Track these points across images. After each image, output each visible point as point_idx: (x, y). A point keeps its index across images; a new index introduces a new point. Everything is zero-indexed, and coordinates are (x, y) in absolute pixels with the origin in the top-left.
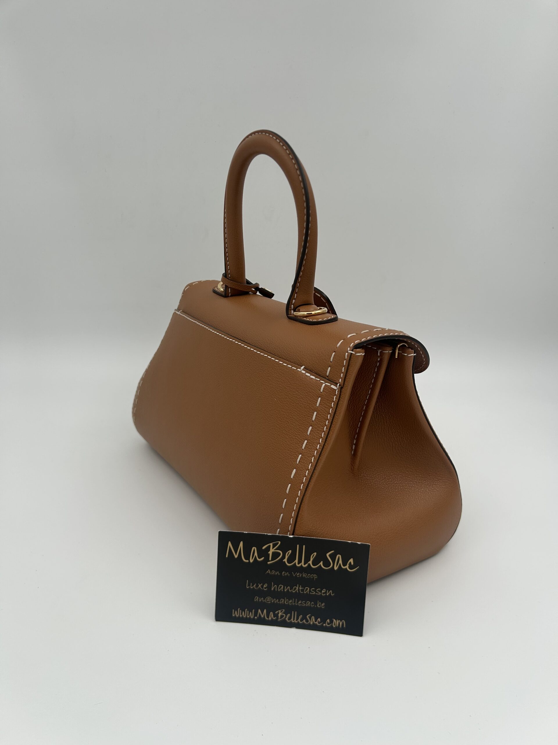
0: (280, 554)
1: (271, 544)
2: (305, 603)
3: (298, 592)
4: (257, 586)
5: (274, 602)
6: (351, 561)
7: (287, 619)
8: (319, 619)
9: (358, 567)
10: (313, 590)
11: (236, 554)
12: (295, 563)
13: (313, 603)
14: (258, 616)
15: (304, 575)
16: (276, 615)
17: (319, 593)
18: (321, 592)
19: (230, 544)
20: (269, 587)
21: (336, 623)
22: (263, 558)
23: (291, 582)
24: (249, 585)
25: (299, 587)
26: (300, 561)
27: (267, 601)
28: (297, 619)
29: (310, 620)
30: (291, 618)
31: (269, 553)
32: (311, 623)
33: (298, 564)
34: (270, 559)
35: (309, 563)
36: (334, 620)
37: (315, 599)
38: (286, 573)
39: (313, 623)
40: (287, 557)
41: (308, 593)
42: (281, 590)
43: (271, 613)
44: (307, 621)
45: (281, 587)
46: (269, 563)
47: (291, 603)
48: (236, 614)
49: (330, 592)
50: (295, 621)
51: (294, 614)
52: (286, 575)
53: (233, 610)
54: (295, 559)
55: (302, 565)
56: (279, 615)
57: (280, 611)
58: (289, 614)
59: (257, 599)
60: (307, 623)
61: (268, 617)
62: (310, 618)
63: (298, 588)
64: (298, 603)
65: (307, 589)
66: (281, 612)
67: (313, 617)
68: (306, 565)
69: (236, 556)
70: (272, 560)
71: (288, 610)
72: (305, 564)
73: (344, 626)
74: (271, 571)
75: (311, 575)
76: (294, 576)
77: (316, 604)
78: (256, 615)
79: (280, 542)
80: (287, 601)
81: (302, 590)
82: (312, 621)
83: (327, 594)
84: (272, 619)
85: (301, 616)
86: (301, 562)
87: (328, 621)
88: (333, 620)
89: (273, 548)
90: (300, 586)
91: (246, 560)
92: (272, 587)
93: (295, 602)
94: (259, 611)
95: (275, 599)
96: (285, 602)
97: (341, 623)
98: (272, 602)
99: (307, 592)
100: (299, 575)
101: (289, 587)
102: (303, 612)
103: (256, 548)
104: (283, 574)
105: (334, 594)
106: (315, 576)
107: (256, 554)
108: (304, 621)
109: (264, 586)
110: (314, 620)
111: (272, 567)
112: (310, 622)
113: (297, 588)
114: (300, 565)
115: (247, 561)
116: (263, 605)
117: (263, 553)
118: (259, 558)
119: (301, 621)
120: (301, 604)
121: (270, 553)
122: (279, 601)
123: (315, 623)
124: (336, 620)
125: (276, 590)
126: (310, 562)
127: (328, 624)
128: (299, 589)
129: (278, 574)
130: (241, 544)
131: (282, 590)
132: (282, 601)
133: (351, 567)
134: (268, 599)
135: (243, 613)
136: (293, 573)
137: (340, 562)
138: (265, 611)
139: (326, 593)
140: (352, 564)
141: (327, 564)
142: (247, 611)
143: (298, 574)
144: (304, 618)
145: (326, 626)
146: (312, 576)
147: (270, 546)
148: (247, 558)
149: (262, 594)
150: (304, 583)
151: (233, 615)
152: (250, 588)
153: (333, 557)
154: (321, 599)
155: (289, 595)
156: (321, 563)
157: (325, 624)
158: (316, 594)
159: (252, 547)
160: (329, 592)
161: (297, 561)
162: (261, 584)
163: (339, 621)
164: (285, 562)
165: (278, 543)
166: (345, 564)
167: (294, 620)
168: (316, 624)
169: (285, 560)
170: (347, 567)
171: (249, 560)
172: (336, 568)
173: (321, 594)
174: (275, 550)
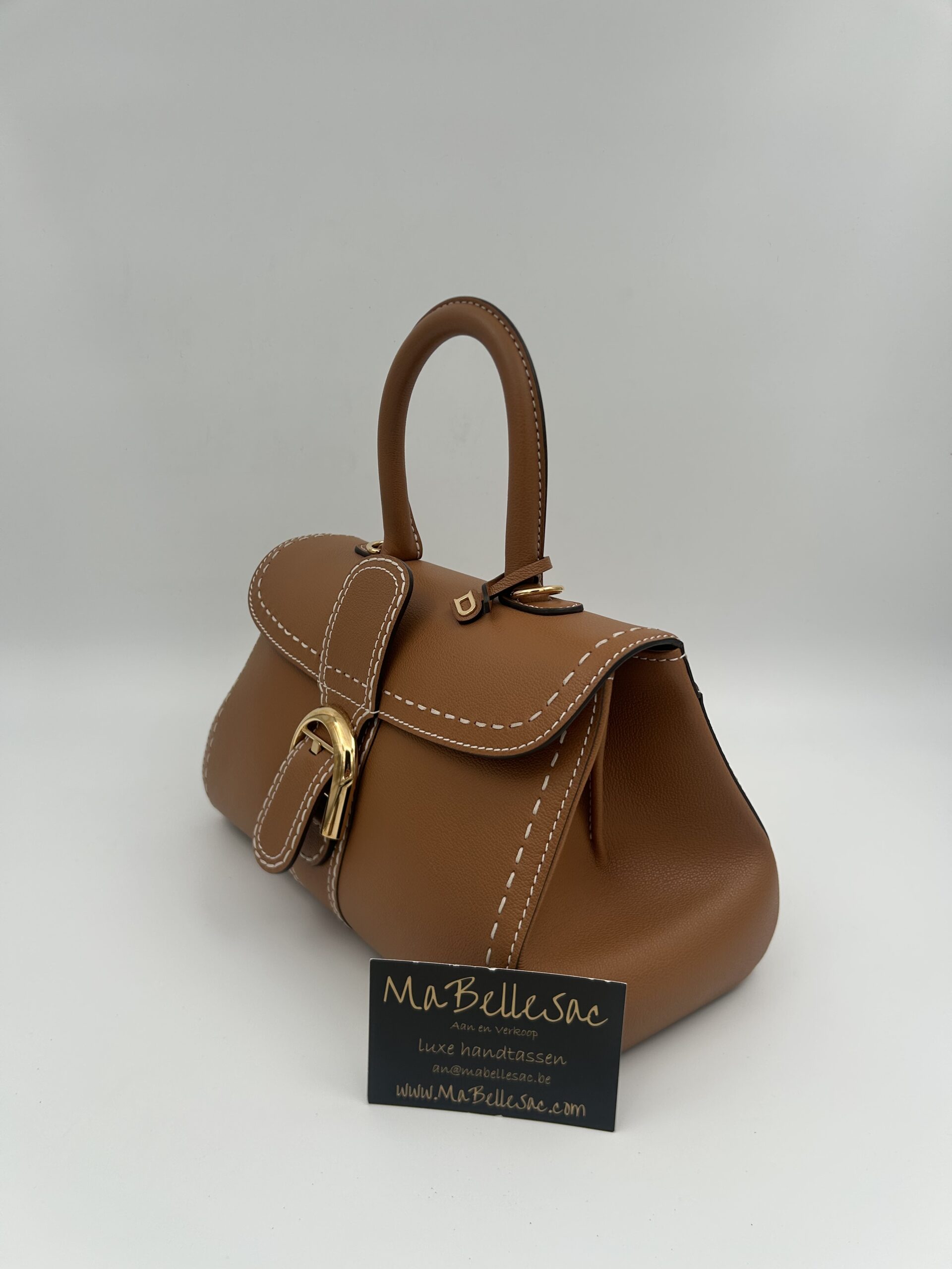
0: (474, 997)
1: (459, 982)
2: (518, 1076)
3: (505, 1058)
4: (437, 1048)
5: (466, 1074)
6: (595, 1009)
7: (487, 1101)
8: (541, 1103)
9: (607, 1019)
10: (530, 1055)
11: (400, 997)
12: (500, 1012)
13: (531, 1076)
14: (439, 1096)
15: (516, 1032)
16: (469, 1095)
17: (541, 1060)
18: (544, 1059)
19: (389, 980)
20: (457, 1050)
21: (570, 1108)
22: (445, 1004)
23: (493, 1042)
24: (423, 1046)
25: (508, 1050)
26: (508, 1010)
27: (454, 1073)
28: (505, 1102)
29: (527, 1103)
30: (495, 1101)
31: (455, 995)
32: (529, 1108)
33: (506, 1013)
34: (458, 1006)
35: (523, 1012)
36: (567, 1104)
37: (534, 1070)
38: (484, 1028)
39: (532, 1108)
40: (486, 1003)
41: (523, 1060)
42: (477, 1054)
43: (462, 1091)
44: (521, 1105)
45: (477, 1050)
46: (456, 1011)
47: (493, 1076)
48: (402, 1092)
49: (560, 1059)
50: (502, 1105)
51: (500, 1093)
52: (485, 1031)
53: (398, 1086)
54: (501, 1006)
55: (511, 1015)
56: (475, 1095)
57: (475, 1088)
58: (491, 1094)
59: (436, 1069)
60: (521, 1108)
61: (456, 1098)
62: (526, 1099)
63: (505, 1053)
64: (505, 1075)
65: (521, 1054)
66: (477, 1090)
67: (531, 1099)
68: (519, 1015)
69: (401, 1001)
70: (460, 1007)
71: (490, 1086)
72: (516, 1014)
73: (584, 1115)
74: (460, 1025)
75: (527, 1031)
76: (499, 1032)
77: (536, 1078)
78: (435, 1093)
79: (473, 979)
80: (487, 1072)
81: (513, 1056)
82: (530, 1104)
83: (555, 1063)
84: (462, 1101)
85: (512, 1096)
86: (511, 1010)
87: (557, 1105)
88: (565, 1104)
89: (462, 987)
90: (510, 1049)
91: (417, 1006)
92: (462, 1049)
93: (500, 1075)
94: (441, 1087)
95: (467, 1070)
96: (485, 1074)
97: (578, 1110)
98: (463, 1073)
99: (521, 1059)
100: (508, 1031)
101: (490, 1050)
102: (515, 1090)
103: (433, 988)
105: (565, 1062)
106: (534, 1033)
107: (434, 997)
108: (517, 1105)
109: (449, 1049)
110: (533, 1103)
111: (460, 1018)
112: (527, 1106)
114: (508, 1015)
115: (420, 1008)
116: (447, 1080)
117: (447, 996)
118: (440, 1003)
119: (512, 1104)
120: (511, 1077)
121: (458, 995)
122: (474, 1072)
123: (535, 1108)
124: (570, 1105)
125: (469, 1055)
126: (526, 1011)
127: (557, 1110)
128: (507, 1054)
129: (471, 1029)
130: (409, 981)
131: (479, 1056)
132: (479, 1073)
133: (594, 1019)
134: (456, 1069)
135: (415, 1091)
136: (496, 1027)
137: (577, 1010)
138: (451, 1088)
139: (552, 1060)
140: (597, 1014)
141: (554, 1013)
142: (420, 1087)
143: (505, 1030)
144: (517, 1099)
145: (553, 1113)
146: (530, 1033)
147: (457, 984)
148: (420, 1002)
149: (443, 1060)
150: (516, 1043)
151: (399, 1095)
152: (425, 1051)
153: (564, 1003)
154: (545, 1069)
155: (491, 1064)
156: (544, 1013)
157: (552, 1109)
158: (536, 1061)
159: (428, 986)
160: (557, 1060)
162: (444, 1045)
163: (575, 1105)
164: (483, 1009)
165: (471, 980)
166: (584, 1015)
167: (499, 1103)
168: (537, 1109)
169: (484, 1007)
170: (588, 1019)
171: (423, 1006)
172: (569, 1021)
173: (545, 1062)
174: (465, 990)
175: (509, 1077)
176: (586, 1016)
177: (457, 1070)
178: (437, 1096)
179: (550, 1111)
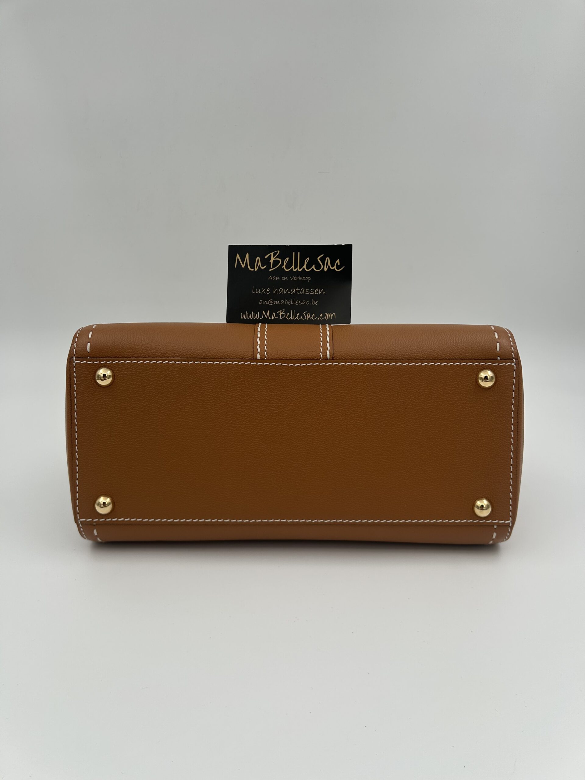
0: (279, 262)
1: (272, 254)
2: (302, 302)
3: (295, 293)
4: (261, 291)
5: (276, 303)
6: (338, 261)
7: (287, 317)
8: (314, 315)
9: (344, 266)
10: (307, 290)
11: (243, 265)
12: (292, 268)
13: (308, 301)
15: (300, 278)
16: (277, 315)
17: (313, 293)
19: (238, 256)
20: (271, 291)
21: (328, 316)
22: (265, 267)
23: (289, 285)
24: (254, 291)
25: (296, 289)
26: (296, 267)
27: (270, 304)
28: (296, 316)
30: (290, 316)
31: (270, 261)
32: (307, 319)
33: (295, 269)
34: (271, 267)
35: (303, 267)
36: (327, 314)
37: (310, 298)
38: (285, 277)
39: (309, 319)
40: (285, 264)
43: (274, 313)
44: (304, 317)
45: (281, 290)
46: (270, 270)
47: (289, 303)
48: (244, 316)
49: (322, 291)
51: (293, 312)
53: (242, 313)
54: (292, 265)
55: (298, 269)
56: (281, 314)
58: (288, 313)
59: (261, 302)
60: (304, 319)
61: (271, 317)
62: (306, 314)
64: (295, 302)
65: (303, 290)
66: (282, 312)
67: (308, 313)
69: (243, 266)
70: (273, 268)
71: (288, 309)
72: (300, 269)
73: (335, 317)
74: (272, 277)
75: (305, 277)
76: (292, 279)
77: (310, 302)
78: (260, 316)
79: (279, 251)
80: (286, 301)
81: (299, 291)
82: (308, 317)
83: (320, 293)
84: (274, 318)
85: (299, 313)
86: (297, 267)
87: (321, 315)
88: (325, 314)
89: (273, 257)
91: (251, 269)
92: (274, 290)
93: (293, 302)
94: (264, 312)
95: (276, 301)
96: (285, 303)
97: (332, 316)
98: (274, 304)
99: (303, 293)
100: (296, 278)
101: (288, 289)
102: (300, 310)
103: (259, 258)
104: (283, 279)
105: (325, 292)
106: (309, 278)
107: (260, 263)
108: (301, 317)
109: (267, 291)
111: (274, 273)
112: (306, 317)
113: (295, 290)
114: (296, 270)
115: (253, 270)
116: (266, 308)
117: (265, 262)
118: (263, 266)
119: (299, 317)
121: (271, 261)
122: (280, 303)
123: (311, 318)
125: (277, 293)
126: (305, 267)
127: (321, 318)
128: (296, 291)
129: (278, 279)
130: (247, 255)
131: (282, 293)
132: (283, 302)
133: (338, 267)
135: (250, 315)
136: (290, 277)
137: (329, 263)
138: (268, 312)
139: (318, 292)
140: (339, 264)
141: (318, 266)
142: (253, 313)
143: (295, 278)
144: (301, 315)
145: (320, 320)
146: (307, 278)
147: (271, 255)
148: (253, 267)
149: (266, 297)
150: (301, 285)
151: (242, 318)
152: (255, 293)
153: (323, 260)
154: (315, 297)
155: (288, 297)
156: (314, 267)
158: (310, 293)
159: (257, 257)
161: (293, 267)
162: (265, 289)
163: (331, 314)
164: (283, 268)
166: (333, 266)
167: (293, 317)
169: (284, 267)
170: (335, 267)
171: (254, 269)
172: (326, 270)
173: (315, 293)
174: (275, 258)
175: (297, 303)
176: (334, 266)
177: (271, 302)
178: (262, 317)
179: (318, 319)
